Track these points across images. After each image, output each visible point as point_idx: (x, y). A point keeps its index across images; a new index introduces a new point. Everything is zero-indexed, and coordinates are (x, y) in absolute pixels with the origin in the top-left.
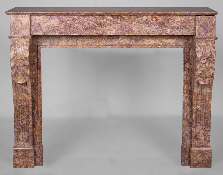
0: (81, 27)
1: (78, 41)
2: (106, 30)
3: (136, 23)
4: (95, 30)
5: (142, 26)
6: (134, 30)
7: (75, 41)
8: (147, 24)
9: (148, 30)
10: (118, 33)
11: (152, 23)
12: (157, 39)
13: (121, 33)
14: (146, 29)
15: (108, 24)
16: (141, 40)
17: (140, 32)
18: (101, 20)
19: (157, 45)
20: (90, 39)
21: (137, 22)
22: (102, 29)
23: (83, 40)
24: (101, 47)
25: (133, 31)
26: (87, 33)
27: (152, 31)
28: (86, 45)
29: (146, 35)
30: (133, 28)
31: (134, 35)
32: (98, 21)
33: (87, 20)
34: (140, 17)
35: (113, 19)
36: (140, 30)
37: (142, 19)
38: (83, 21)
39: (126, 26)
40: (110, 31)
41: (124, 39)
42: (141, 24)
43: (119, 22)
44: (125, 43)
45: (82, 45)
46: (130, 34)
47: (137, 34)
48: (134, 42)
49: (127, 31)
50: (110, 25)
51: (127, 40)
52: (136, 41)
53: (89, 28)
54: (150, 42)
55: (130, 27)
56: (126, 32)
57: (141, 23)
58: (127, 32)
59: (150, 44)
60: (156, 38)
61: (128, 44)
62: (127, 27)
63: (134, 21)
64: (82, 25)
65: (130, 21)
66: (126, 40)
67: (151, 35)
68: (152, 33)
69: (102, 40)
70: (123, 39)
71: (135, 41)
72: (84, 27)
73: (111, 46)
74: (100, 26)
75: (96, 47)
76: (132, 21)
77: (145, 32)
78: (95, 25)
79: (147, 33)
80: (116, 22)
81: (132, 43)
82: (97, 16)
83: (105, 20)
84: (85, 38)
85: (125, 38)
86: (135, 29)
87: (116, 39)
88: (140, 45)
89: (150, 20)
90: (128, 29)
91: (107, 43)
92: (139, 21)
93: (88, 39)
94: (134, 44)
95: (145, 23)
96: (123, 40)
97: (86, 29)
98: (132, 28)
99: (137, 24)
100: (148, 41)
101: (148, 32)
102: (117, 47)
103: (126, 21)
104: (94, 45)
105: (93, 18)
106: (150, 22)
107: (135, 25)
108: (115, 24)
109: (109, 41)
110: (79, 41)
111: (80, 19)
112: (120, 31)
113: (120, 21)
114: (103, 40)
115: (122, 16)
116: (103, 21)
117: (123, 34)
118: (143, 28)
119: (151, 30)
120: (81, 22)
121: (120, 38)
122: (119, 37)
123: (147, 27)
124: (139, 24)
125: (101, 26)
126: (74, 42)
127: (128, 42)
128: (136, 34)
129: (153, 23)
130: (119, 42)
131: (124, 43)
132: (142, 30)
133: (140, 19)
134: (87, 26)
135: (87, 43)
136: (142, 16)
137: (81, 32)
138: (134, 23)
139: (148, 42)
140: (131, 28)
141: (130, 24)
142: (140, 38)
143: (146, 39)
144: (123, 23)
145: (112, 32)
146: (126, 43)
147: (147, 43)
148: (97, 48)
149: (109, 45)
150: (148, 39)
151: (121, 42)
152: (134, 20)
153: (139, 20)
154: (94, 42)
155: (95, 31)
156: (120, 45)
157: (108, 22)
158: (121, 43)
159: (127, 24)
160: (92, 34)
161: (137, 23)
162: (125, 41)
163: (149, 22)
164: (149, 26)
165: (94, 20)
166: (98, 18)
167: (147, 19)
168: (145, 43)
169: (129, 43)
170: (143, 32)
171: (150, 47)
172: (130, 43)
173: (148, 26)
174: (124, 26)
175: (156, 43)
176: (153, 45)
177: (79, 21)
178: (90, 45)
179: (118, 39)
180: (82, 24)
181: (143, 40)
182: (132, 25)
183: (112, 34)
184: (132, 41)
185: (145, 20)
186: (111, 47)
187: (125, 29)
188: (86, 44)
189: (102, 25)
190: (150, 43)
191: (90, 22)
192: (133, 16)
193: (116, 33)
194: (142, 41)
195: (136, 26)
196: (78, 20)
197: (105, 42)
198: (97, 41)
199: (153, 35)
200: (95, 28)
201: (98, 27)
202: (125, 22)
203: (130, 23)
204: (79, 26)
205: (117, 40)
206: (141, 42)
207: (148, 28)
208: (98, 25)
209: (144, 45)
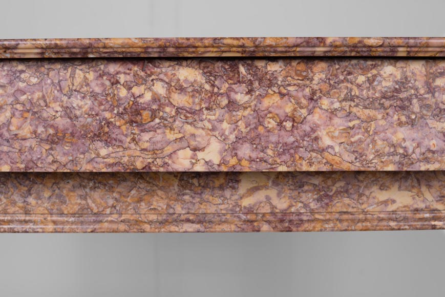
0: (26, 131)
1: (31, 200)
2: (169, 143)
3: (337, 105)
4: (108, 143)
5: (371, 119)
6: (326, 141)
7: (16, 197)
8: (403, 108)
9: (408, 144)
10: (233, 161)
11: (428, 107)
12: (429, 187)
13: (251, 160)
14: (394, 139)
15: (179, 110)
16: (347, 191)
17: (360, 155)
18: (136, 90)
19: (427, 215)
20: (94, 188)
21: (345, 100)
22: (146, 137)
23: (59, 196)
24: (147, 227)
25: (322, 151)
26: (63, 159)
27: (429, 150)
28: (72, 219)
29: (391, 168)
30: (322, 133)
31: (324, 168)
32: (123, 93)
33: (61, 90)
34: (364, 71)
35: (208, 82)
36: (360, 141)
37: (371, 81)
38: (38, 95)
39: (280, 124)
40: (189, 152)
41: (266, 187)
42: (367, 111)
43: (241, 97)
44: (267, 209)
45: (55, 218)
46: (305, 168)
47: (345, 167)
48: (313, 205)
49: (287, 149)
50: (191, 115)
51: (279, 195)
52: (325, 197)
53: (72, 135)
54: (394, 201)
55: (306, 128)
56: (279, 155)
57: (370, 104)
58: (286, 157)
59: (394, 212)
60: (423, 183)
61: (284, 213)
62: (288, 125)
63: (327, 94)
64: (29, 115)
65: (307, 91)
66: (272, 193)
67: (423, 168)
68: (427, 160)
69: (151, 193)
70: (256, 189)
71: (319, 200)
72: (40, 130)
73: (200, 222)
74: (131, 122)
75: (122, 227)
76: (314, 93)
77: (389, 154)
78: (107, 115)
79: (397, 158)
80: (225, 102)
81: (306, 206)
82: (113, 68)
83: (160, 89)
84: (66, 187)
85: (270, 184)
86: (332, 138)
87: (221, 188)
88: (345, 217)
89: (419, 84)
90: (292, 139)
91: (179, 209)
92: (356, 91)
93: (80, 192)
94: (312, 212)
95: (387, 103)
96: (260, 196)
97: (53, 142)
98: (313, 130)
99: (342, 109)
100: (383, 196)
101: (405, 156)
102: (225, 227)
103: (282, 95)
104: (114, 217)
105: (91, 76)
106: (415, 101)
107: (333, 113)
108: (218, 112)
109: (187, 197)
110: (38, 198)
111: (22, 85)
112: (246, 151)
113: (250, 92)
114: (160, 193)
115: (260, 64)
116: (148, 97)
117: (264, 167)
118: (376, 133)
119: (419, 145)
120: (23, 98)
121: (243, 187)
122: (238, 181)
123: (400, 124)
124: (354, 110)
125: (140, 125)
126: (14, 203)
127: (282, 204)
128: (336, 168)
129: (431, 101)
130: (237, 205)
131: (263, 211)
132: (374, 142)
133: (361, 79)
134: (62, 122)
135: (76, 208)
136: (374, 66)
137: (27, 156)
138: (325, 103)
139: (385, 203)
140: (307, 135)
141: (304, 112)
142: (342, 184)
143: (375, 189)
144: (266, 102)
145: (200, 155)
146: (273, 207)
147: (378, 209)
148: (126, 231)
149: (188, 221)
150: (382, 188)
151: (247, 202)
152: (325, 87)
153: (359, 86)
154: (111, 202)
155: (104, 152)
156: (244, 217)
157: (179, 99)
158: (249, 211)
159: (289, 109)
160: (86, 167)
161: (346, 105)
162: (268, 198)
163: (409, 99)
164: (412, 123)
165: (98, 90)
166: (122, 78)
167: (403, 83)
168: (370, 209)
169: (290, 206)
170: (379, 154)
171: (393, 224)
172: (293, 210)
173: (403, 119)
174: (272, 124)
175: (422, 206)
176: (409, 215)
177: (14, 95)
178: (93, 218)
179: (233, 188)
180: (33, 111)
181: (361, 195)
182: (317, 117)
183: (199, 168)
184: (304, 197)
185: (387, 84)
186: (197, 226)
187: (273, 139)
188: (73, 215)
189: (146, 114)
190: (391, 208)
191: (76, 101)
192: (323, 65)
193: (223, 162)
194: (356, 197)
195: (336, 121)
196: (10, 90)
197: (169, 206)
198: (129, 200)
199: (432, 167)
200: (102, 134)
201: (123, 130)
202: (276, 98)
203: (304, 102)
204: (14, 121)
205: (228, 193)
206: (347, 201)
207: (402, 133)
208: (120, 115)
209: (361, 216)
